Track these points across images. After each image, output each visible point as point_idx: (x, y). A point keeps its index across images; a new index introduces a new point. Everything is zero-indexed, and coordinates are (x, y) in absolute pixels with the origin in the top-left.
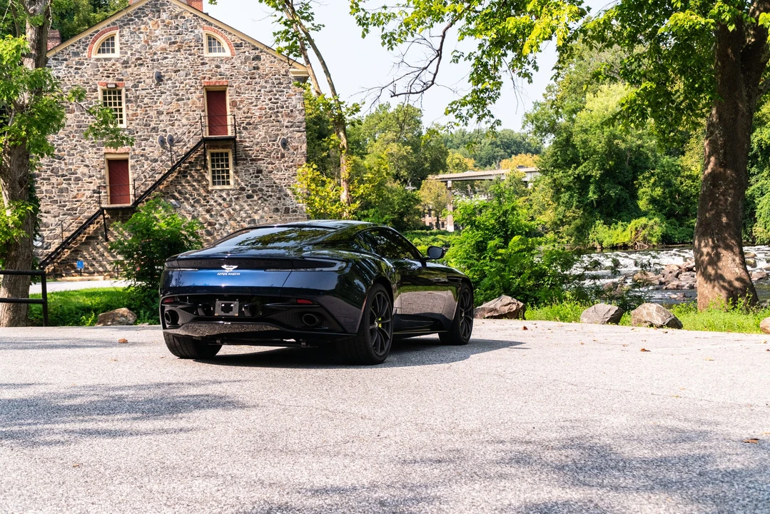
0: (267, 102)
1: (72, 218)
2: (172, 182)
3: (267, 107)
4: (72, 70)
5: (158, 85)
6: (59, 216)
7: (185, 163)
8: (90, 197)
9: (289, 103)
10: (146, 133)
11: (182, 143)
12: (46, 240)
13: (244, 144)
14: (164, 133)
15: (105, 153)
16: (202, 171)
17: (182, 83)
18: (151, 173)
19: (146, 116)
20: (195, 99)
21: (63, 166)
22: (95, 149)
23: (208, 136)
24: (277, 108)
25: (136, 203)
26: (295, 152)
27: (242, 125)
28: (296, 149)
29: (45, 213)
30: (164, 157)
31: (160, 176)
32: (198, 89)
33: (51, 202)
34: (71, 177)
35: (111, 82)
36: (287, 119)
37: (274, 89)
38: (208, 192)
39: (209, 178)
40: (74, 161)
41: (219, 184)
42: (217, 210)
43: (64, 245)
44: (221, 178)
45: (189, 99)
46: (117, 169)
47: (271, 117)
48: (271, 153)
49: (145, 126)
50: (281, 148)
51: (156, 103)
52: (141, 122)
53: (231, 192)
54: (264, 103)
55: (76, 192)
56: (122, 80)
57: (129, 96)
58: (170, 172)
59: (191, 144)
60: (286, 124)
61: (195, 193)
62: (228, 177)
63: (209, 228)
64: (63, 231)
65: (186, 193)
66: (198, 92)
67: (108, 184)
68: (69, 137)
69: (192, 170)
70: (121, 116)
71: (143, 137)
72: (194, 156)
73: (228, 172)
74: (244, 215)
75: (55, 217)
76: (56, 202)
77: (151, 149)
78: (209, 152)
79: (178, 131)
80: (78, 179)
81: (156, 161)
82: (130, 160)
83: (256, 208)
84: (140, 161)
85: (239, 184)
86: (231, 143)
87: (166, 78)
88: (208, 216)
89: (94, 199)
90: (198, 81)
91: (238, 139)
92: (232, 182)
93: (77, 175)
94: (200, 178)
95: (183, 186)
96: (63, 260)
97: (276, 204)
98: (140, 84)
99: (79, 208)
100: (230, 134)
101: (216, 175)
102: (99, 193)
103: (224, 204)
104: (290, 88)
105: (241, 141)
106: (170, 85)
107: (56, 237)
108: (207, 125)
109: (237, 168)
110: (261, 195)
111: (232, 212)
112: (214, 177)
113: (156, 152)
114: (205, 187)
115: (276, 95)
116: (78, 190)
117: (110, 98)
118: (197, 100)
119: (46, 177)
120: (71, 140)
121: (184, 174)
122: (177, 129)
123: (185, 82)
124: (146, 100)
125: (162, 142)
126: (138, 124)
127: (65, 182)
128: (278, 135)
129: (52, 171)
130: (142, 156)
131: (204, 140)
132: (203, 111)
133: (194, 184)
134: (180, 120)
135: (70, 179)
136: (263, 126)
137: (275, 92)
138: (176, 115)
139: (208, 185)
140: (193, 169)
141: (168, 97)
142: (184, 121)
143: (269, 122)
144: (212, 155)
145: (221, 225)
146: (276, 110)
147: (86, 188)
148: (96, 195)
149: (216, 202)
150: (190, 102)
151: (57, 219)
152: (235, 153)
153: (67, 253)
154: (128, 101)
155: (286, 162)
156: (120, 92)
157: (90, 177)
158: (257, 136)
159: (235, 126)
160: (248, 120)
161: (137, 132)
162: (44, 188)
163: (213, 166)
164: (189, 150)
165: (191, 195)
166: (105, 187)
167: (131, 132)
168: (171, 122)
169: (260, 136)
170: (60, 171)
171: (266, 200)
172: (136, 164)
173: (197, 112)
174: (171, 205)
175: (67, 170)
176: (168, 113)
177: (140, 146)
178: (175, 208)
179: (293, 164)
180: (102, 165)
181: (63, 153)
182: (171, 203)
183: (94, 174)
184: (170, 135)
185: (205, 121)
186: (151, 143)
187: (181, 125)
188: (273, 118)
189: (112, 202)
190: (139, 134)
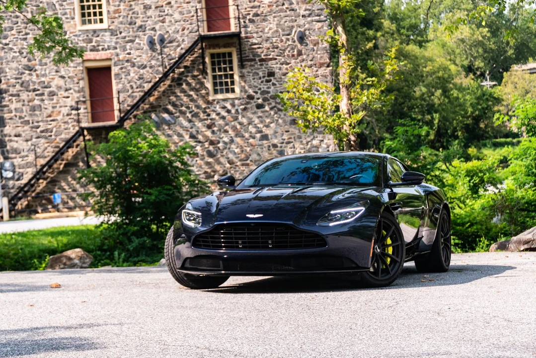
1: (47, 141)
2: (164, 92)
6: (31, 140)
7: (180, 68)
8: (68, 115)
10: (131, 33)
11: (175, 44)
12: (17, 170)
13: (250, 40)
14: (153, 32)
15: (84, 61)
16: (200, 77)
18: (138, 83)
19: (131, 12)
21: (34, 78)
23: (206, 33)
25: (122, 120)
26: (315, 48)
27: (248, 17)
28: (316, 44)
29: (16, 136)
30: (153, 62)
31: (150, 85)
33: (22, 123)
34: (44, 90)
36: (304, 7)
38: (208, 102)
39: (209, 85)
40: (47, 72)
41: (222, 92)
42: (219, 125)
43: (39, 174)
44: (223, 85)
46: (98, 78)
47: (283, 4)
48: (284, 50)
49: (130, 24)
50: (297, 43)
52: (125, 20)
53: (237, 102)
55: (51, 109)
58: (161, 80)
59: (186, 45)
60: (302, 12)
61: (192, 105)
62: (233, 83)
63: (211, 148)
64: (37, 157)
65: (182, 105)
67: (88, 97)
69: (187, 76)
70: (101, 14)
71: (127, 39)
72: (190, 58)
73: (232, 76)
74: (253, 130)
75: (27, 141)
76: (27, 122)
77: (137, 53)
78: (208, 52)
79: (170, 29)
80: (52, 94)
81: (144, 67)
82: (113, 68)
83: (268, 121)
84: (126, 68)
85: (246, 92)
86: (235, 40)
88: (209, 133)
89: (72, 117)
91: (243, 35)
92: (237, 90)
93: (51, 89)
94: (198, 86)
95: (178, 96)
96: (38, 193)
99: (54, 130)
100: (233, 29)
101: (218, 81)
102: (77, 109)
103: (229, 117)
105: (247, 37)
107: (28, 165)
108: (205, 18)
109: (244, 71)
110: (273, 104)
111: (238, 127)
112: (215, 84)
113: (144, 56)
114: (204, 98)
116: (53, 107)
119: (15, 93)
121: (178, 82)
122: (169, 26)
125: (151, 43)
126: (121, 23)
127: (37, 98)
128: (293, 27)
129: (22, 85)
130: (127, 61)
131: (202, 38)
133: (192, 93)
134: (172, 15)
135: (43, 94)
136: (274, 17)
138: (167, 9)
139: (208, 94)
140: (190, 74)
142: (177, 16)
143: (281, 11)
144: (212, 56)
145: (225, 143)
147: (62, 104)
148: (74, 112)
149: (218, 114)
151: (29, 143)
152: (240, 52)
153: (43, 184)
155: (303, 60)
157: (66, 90)
158: (266, 30)
159: (239, 18)
160: (255, 10)
161: (121, 33)
162: (13, 107)
163: (214, 70)
164: (183, 51)
165: (188, 108)
166: (84, 102)
167: (113, 33)
168: (161, 18)
169: (270, 29)
170: (31, 84)
171: (280, 110)
172: (120, 72)
173: (191, 4)
174: (164, 121)
175: (39, 83)
176: (156, 7)
177: (125, 50)
178: (169, 124)
179: (312, 62)
180: (80, 76)
181: (33, 62)
182: (164, 119)
183: (72, 86)
184: (160, 35)
185: (203, 15)
186: (137, 45)
187: (173, 21)
188: (286, 6)
189: (93, 121)
190: (123, 34)
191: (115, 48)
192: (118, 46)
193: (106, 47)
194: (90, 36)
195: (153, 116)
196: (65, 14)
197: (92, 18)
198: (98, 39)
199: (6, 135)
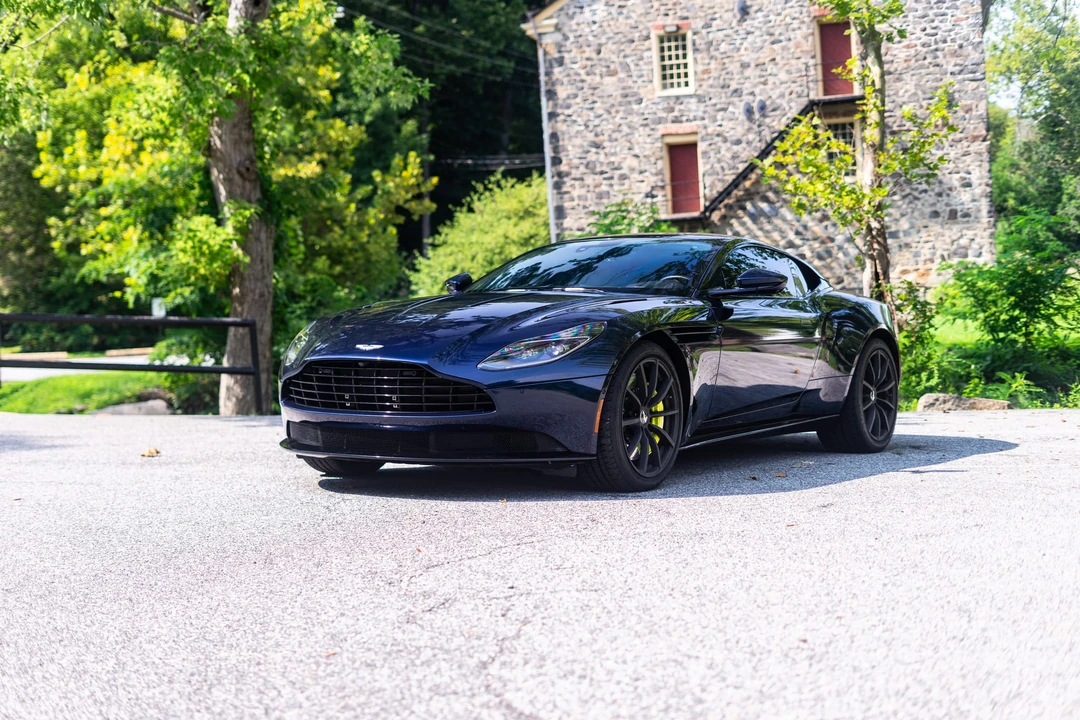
0: (919, 33)
3: (918, 42)
4: (614, 10)
5: (742, 20)
8: (642, 204)
9: (956, 34)
11: (778, 112)
14: (751, 98)
15: (663, 136)
17: (779, 14)
18: (731, 163)
19: (724, 72)
20: (799, 38)
21: (602, 158)
22: (647, 129)
23: (821, 96)
24: (936, 42)
25: (708, 211)
26: (967, 116)
28: (968, 110)
30: (751, 137)
31: (746, 165)
32: (803, 22)
33: (586, 214)
34: (613, 173)
35: (671, 23)
36: (953, 61)
37: (931, 13)
40: (618, 149)
45: (790, 40)
46: (682, 157)
47: (925, 58)
49: (723, 87)
51: (739, 50)
52: (716, 83)
54: (913, 37)
55: (621, 196)
56: (686, 18)
57: (698, 42)
59: (793, 113)
60: (951, 68)
63: (823, 248)
66: (804, 27)
67: (668, 182)
68: (610, 113)
70: (686, 75)
71: (718, 107)
77: (731, 124)
79: (772, 93)
80: (623, 177)
81: (738, 142)
82: (700, 144)
84: (715, 144)
87: (755, 8)
88: (819, 229)
89: (647, 206)
90: (804, 10)
93: (622, 172)
97: (934, 204)
98: (714, 23)
100: (856, 91)
104: (957, 8)
106: (761, 19)
108: (820, 77)
110: (908, 191)
113: (739, 129)
115: (933, 21)
116: (624, 195)
117: (670, 49)
118: (805, 42)
119: (578, 176)
120: (614, 117)
122: (772, 89)
123: (784, 13)
124: (723, 47)
125: (749, 111)
126: (711, 86)
127: (605, 182)
129: (587, 166)
130: (718, 135)
131: (814, 104)
132: (813, 57)
134: (776, 75)
135: (611, 178)
136: (912, 75)
137: (932, 17)
138: (770, 68)
141: (759, 40)
142: (783, 76)
143: (922, 67)
146: (933, 47)
147: (635, 190)
148: (649, 200)
150: (791, 44)
154: (696, 50)
156: (684, 38)
157: (641, 172)
158: (901, 93)
161: (710, 99)
162: (575, 193)
164: (788, 122)
166: (663, 188)
167: (701, 99)
168: (763, 80)
169: (906, 91)
170: (598, 165)
171: (917, 198)
172: (708, 149)
173: (803, 60)
174: (762, 213)
175: (609, 164)
176: (757, 66)
177: (714, 120)
178: (769, 218)
179: (962, 135)
180: (658, 154)
181: (601, 138)
182: (762, 210)
183: (647, 167)
184: (761, 101)
185: (816, 73)
186: (731, 116)
187: (778, 83)
188: (929, 60)
189: (675, 210)
190: (713, 101)
191: (703, 119)
192: (706, 116)
193: (691, 117)
194: (672, 104)
195: (749, 206)
196: (642, 76)
197: (675, 80)
198: (682, 107)
199: (566, 229)
